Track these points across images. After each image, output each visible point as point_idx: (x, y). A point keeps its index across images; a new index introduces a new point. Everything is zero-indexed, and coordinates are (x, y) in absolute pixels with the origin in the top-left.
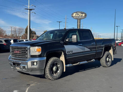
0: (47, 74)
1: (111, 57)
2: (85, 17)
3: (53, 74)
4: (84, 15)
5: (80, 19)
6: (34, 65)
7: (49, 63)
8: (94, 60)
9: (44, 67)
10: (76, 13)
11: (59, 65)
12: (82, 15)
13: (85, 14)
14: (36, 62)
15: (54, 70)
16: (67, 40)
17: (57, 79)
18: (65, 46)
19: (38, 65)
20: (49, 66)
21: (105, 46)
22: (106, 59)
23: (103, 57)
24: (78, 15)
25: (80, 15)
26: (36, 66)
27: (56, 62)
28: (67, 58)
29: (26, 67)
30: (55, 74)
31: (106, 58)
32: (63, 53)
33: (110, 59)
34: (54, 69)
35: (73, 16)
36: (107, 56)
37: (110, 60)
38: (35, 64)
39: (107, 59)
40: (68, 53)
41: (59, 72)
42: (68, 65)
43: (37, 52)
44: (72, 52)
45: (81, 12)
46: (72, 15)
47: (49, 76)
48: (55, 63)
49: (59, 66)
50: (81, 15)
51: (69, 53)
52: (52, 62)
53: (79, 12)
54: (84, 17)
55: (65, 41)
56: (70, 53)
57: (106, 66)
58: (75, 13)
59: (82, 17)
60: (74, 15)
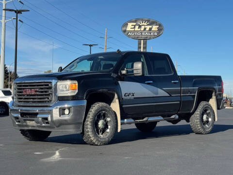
0: (88, 132)
1: (211, 113)
2: (158, 33)
3: (99, 134)
4: (155, 28)
5: (145, 40)
6: (64, 114)
7: (91, 111)
8: (177, 117)
9: (82, 118)
10: (135, 21)
11: (109, 117)
12: (150, 29)
13: (160, 25)
14: (69, 109)
15: (99, 126)
16: (124, 72)
17: (105, 144)
18: (119, 82)
19: (71, 114)
20: (91, 117)
21: (199, 89)
22: (203, 117)
23: (196, 112)
24: (140, 27)
25: (145, 29)
26: (67, 116)
27: (104, 112)
28: (123, 106)
29: (49, 119)
30: (102, 134)
31: (203, 115)
32: (116, 96)
33: (210, 117)
34: (101, 124)
35: (125, 31)
36: (204, 112)
37: (210, 120)
38: (67, 112)
39: (205, 117)
40: (125, 96)
41: (108, 130)
42: (126, 120)
43: (70, 91)
44: (133, 95)
45: (148, 21)
46: (124, 29)
47: (91, 136)
48: (102, 114)
49: (108, 119)
50: (148, 28)
51: (128, 98)
52: (96, 110)
53: (143, 20)
54: (156, 34)
55: (121, 73)
56: (130, 96)
57: (201, 130)
58: (133, 22)
59: (150, 33)
60: (130, 27)
